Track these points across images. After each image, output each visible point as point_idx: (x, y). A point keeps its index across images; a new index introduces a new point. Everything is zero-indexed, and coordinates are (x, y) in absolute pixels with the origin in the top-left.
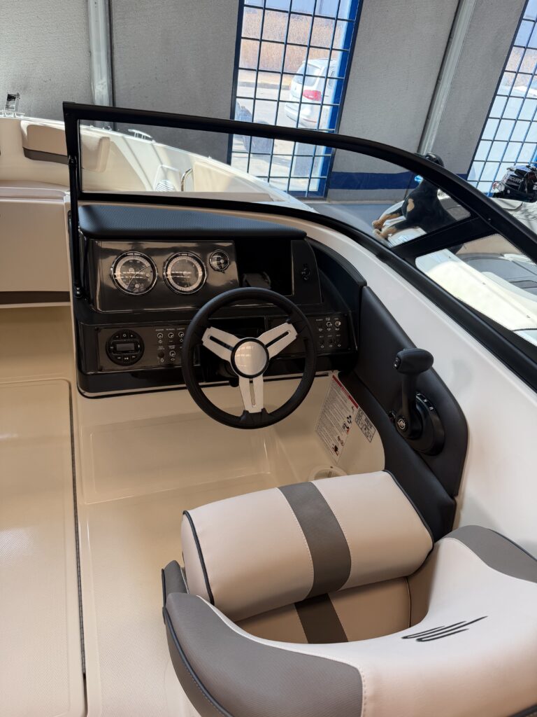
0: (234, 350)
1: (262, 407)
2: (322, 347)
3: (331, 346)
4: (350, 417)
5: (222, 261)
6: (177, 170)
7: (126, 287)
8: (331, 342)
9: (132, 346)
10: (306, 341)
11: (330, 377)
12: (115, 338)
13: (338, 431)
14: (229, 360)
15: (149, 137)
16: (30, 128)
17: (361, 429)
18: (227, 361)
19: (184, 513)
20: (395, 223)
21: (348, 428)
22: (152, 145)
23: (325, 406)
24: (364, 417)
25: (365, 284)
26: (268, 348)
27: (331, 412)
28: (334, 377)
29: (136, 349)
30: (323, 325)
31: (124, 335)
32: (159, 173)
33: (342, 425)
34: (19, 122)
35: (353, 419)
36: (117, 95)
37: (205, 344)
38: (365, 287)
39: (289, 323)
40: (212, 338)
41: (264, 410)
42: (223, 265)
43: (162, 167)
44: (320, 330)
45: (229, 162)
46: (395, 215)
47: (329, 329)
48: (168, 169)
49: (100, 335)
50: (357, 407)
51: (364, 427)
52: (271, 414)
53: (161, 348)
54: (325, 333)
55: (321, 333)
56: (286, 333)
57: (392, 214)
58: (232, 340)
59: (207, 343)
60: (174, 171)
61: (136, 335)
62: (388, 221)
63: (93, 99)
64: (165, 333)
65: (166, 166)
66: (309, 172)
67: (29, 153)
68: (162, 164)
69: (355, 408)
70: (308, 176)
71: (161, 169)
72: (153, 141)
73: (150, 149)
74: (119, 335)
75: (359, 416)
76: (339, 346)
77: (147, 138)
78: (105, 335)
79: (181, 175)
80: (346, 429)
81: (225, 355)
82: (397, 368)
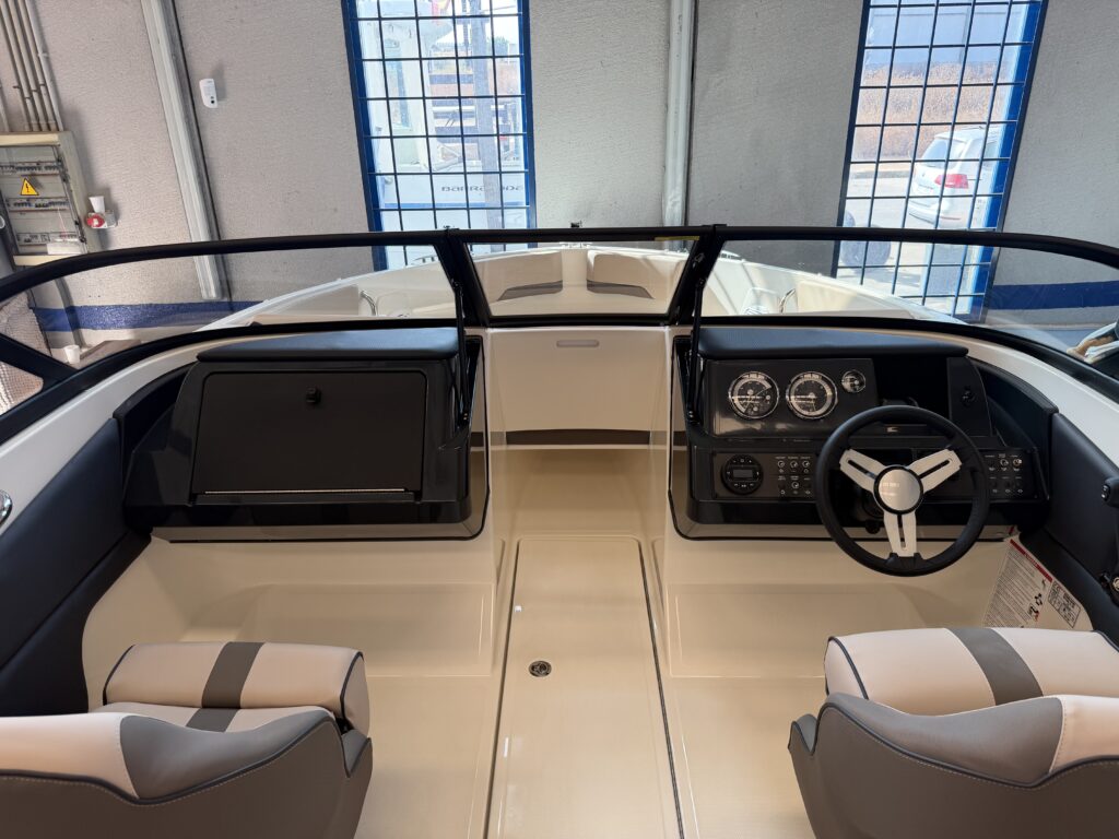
0: (878, 479)
1: (915, 551)
2: (995, 491)
3: (1008, 491)
4: (1040, 595)
5: (856, 382)
6: (772, 292)
7: (743, 410)
8: (1008, 486)
9: (749, 473)
10: (973, 471)
11: (1007, 541)
12: (732, 463)
13: (1020, 619)
14: (872, 490)
15: (736, 255)
16: (598, 258)
17: (1058, 610)
18: (868, 492)
19: (830, 639)
20: (1103, 351)
21: (1037, 612)
22: (743, 265)
23: (999, 586)
24: (1064, 591)
25: (1056, 410)
26: (923, 480)
27: (1010, 593)
28: (1012, 542)
29: (755, 477)
30: (995, 463)
31: (742, 461)
32: (750, 296)
33: (1026, 609)
34: (587, 251)
35: (1044, 599)
36: (691, 211)
37: (842, 469)
38: (1056, 415)
39: (950, 449)
40: (851, 463)
41: (917, 555)
42: (857, 387)
43: (754, 291)
44: (992, 469)
45: (833, 274)
46: (1104, 339)
47: (1005, 469)
48: (762, 292)
49: (715, 459)
50: (1050, 580)
51: (1063, 607)
52: (928, 561)
53: (781, 478)
54: (999, 473)
55: (992, 473)
56: (946, 463)
57: (1098, 338)
58: (876, 467)
59: (846, 468)
60: (769, 294)
61: (754, 462)
62: (1091, 349)
63: (662, 221)
64: (787, 461)
65: (758, 289)
66: (956, 287)
67: (592, 286)
68: (753, 285)
69: (1047, 582)
70: (954, 293)
71: (752, 294)
72: (743, 261)
73: (740, 270)
74: (737, 459)
75: (1054, 593)
76: (1020, 491)
77: (733, 258)
78: (720, 460)
79: (779, 298)
80: (1034, 614)
81: (866, 483)
82: (1106, 499)
